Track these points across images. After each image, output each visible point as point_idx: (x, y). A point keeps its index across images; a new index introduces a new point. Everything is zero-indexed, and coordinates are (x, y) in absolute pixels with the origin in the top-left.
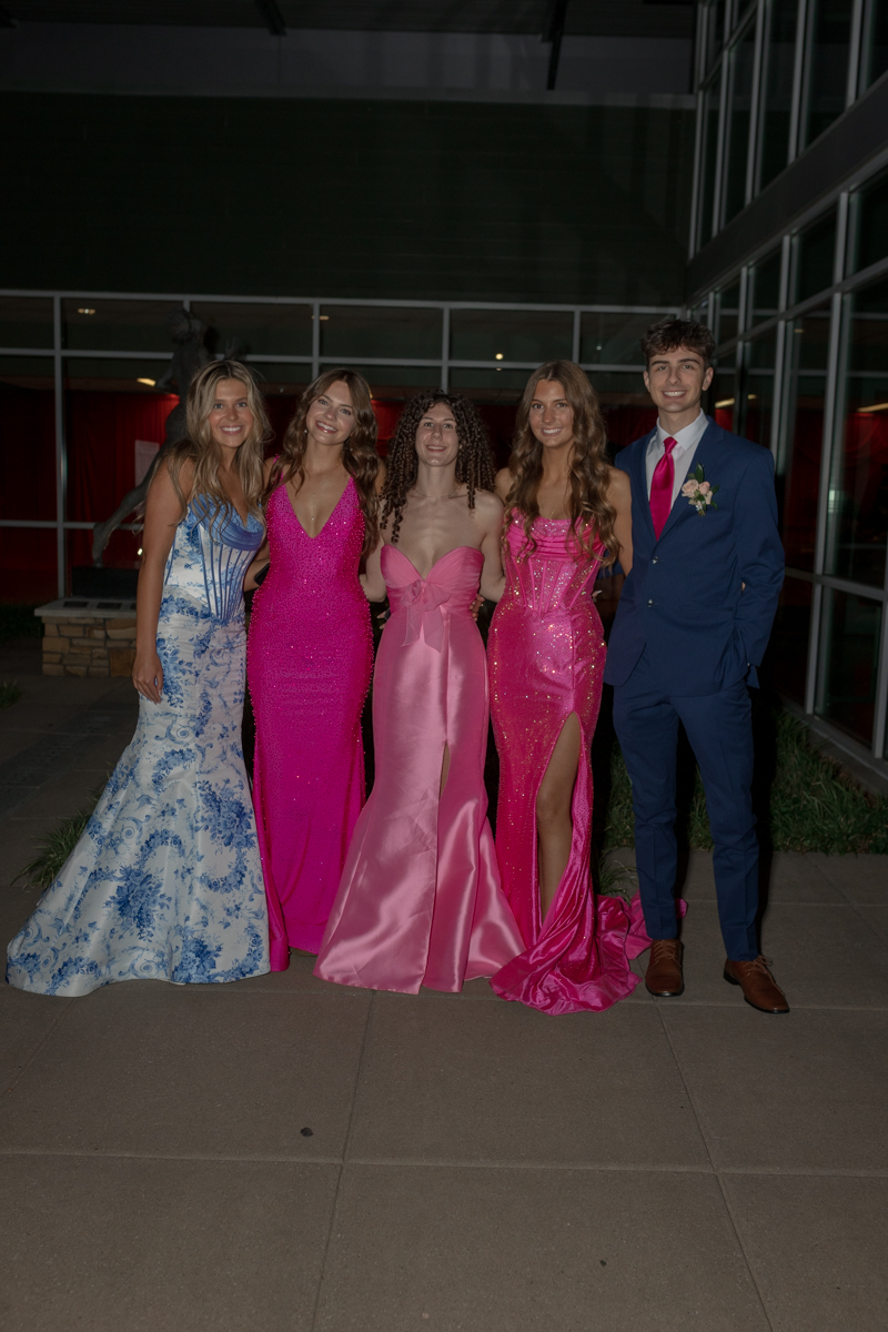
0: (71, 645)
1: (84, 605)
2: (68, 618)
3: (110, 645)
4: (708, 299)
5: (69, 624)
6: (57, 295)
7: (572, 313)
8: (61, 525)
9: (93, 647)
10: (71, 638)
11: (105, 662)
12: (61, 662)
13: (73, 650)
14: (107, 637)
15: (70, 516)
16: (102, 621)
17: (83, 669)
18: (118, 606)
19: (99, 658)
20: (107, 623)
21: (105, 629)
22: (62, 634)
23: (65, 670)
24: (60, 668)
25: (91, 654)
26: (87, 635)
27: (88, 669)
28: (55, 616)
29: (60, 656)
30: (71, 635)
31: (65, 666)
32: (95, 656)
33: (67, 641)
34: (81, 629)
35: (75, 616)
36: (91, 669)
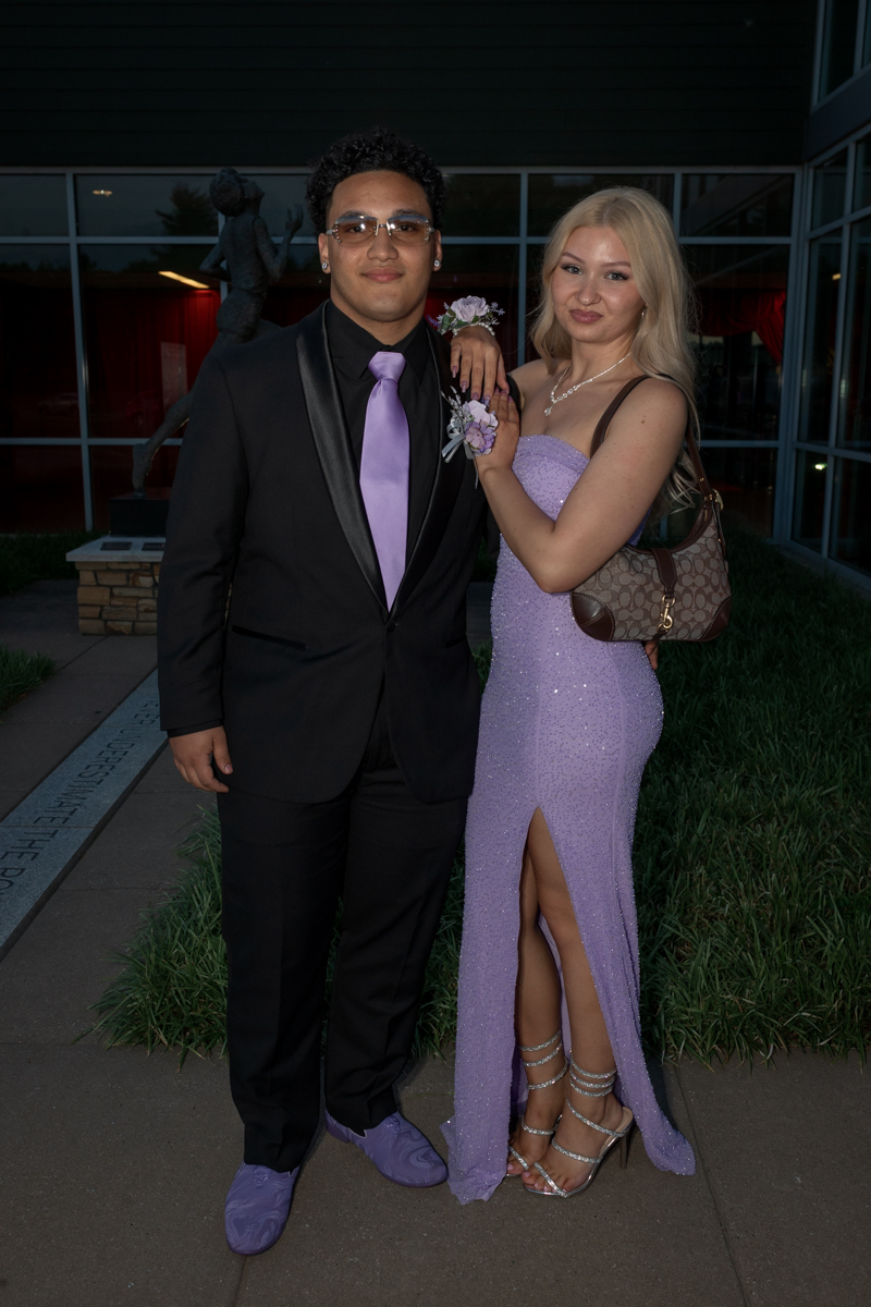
0: (112, 595)
1: (126, 546)
2: (108, 564)
5: (108, 570)
6: (70, 172)
7: (673, 175)
8: (84, 441)
9: (139, 598)
10: (111, 587)
12: (100, 617)
13: (115, 602)
15: (94, 431)
16: (149, 565)
17: (130, 624)
19: (147, 611)
20: (155, 567)
21: (153, 576)
22: (100, 582)
23: (106, 626)
24: (100, 624)
25: (137, 607)
26: (131, 583)
27: (133, 625)
28: (91, 560)
29: (98, 609)
30: (111, 583)
31: (106, 621)
32: (142, 609)
33: (108, 590)
34: (124, 576)
35: (115, 560)
36: (138, 624)
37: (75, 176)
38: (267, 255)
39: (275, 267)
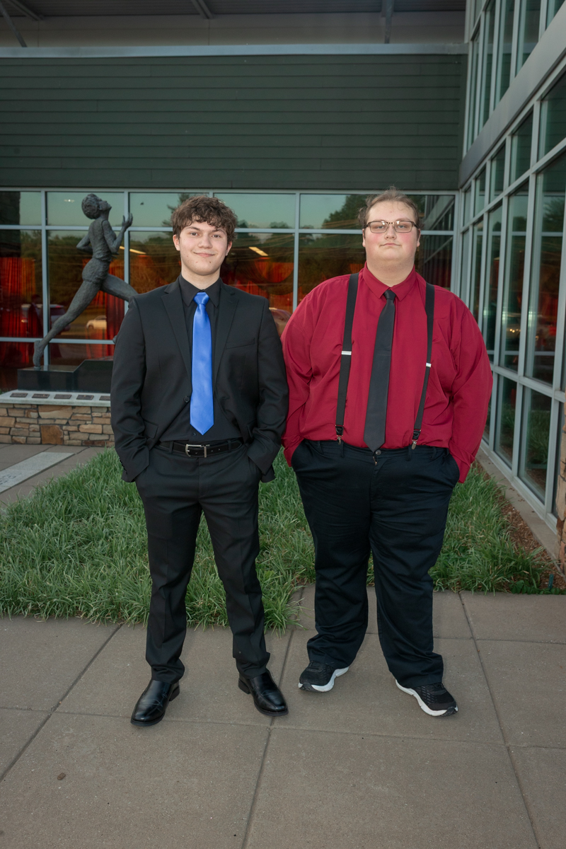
0: (16, 422)
1: (25, 395)
2: (14, 404)
3: (41, 422)
4: (471, 183)
5: (14, 408)
6: (43, 190)
9: (30, 424)
10: (16, 417)
11: (39, 433)
12: (9, 434)
13: (17, 426)
14: (39, 417)
16: (36, 406)
17: (25, 438)
18: (46, 396)
19: (34, 431)
20: (39, 407)
21: (38, 412)
22: (10, 415)
23: (12, 439)
24: (9, 437)
25: (29, 429)
26: (26, 415)
27: (27, 437)
28: (5, 402)
29: (8, 430)
30: (16, 415)
31: (12, 436)
32: (31, 430)
33: (14, 419)
34: (22, 412)
35: (17, 402)
36: (29, 439)
37: (46, 193)
38: (109, 240)
39: (113, 246)
